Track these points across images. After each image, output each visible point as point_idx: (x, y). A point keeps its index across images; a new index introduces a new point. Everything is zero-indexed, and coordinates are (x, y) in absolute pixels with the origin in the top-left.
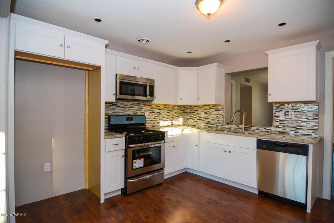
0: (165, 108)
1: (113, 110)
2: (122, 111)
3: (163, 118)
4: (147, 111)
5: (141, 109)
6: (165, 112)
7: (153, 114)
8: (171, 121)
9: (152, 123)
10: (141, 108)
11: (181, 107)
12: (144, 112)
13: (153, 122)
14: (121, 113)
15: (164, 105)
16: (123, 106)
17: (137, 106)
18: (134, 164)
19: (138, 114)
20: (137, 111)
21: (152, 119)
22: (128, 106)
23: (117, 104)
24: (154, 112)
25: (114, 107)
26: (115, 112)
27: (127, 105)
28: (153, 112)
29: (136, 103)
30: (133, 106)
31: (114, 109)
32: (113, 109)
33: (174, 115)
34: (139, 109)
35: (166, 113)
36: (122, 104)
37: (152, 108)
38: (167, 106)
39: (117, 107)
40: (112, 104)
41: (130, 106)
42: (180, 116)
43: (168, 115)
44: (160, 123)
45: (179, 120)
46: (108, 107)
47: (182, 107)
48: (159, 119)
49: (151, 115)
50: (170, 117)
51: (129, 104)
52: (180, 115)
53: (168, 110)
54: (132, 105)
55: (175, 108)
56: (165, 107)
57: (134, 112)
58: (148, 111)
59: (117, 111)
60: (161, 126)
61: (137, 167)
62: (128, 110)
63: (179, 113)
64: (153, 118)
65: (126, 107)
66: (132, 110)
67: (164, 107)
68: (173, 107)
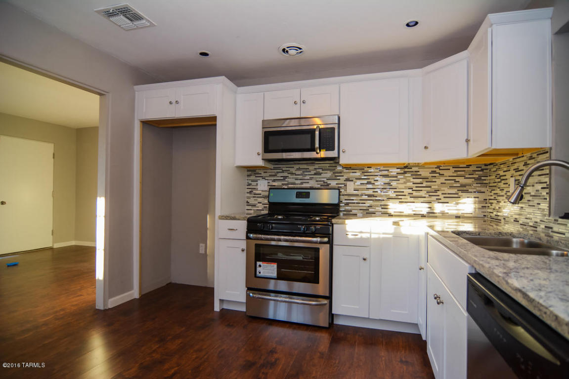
0: (405, 173)
1: (284, 180)
2: (298, 182)
3: (400, 197)
4: (352, 181)
5: (338, 178)
6: (405, 183)
7: (370, 186)
8: (427, 205)
9: (367, 205)
10: (337, 174)
11: (466, 169)
12: (345, 182)
13: (368, 203)
14: (298, 184)
15: (403, 166)
16: (301, 172)
17: (328, 172)
18: (258, 269)
19: (330, 186)
20: (329, 182)
21: (366, 197)
22: (310, 172)
23: (289, 170)
24: (373, 182)
25: (285, 174)
26: (286, 183)
27: (307, 170)
28: (369, 183)
29: (328, 165)
30: (321, 171)
31: (285, 177)
32: (282, 178)
33: (436, 191)
34: (334, 177)
35: (410, 184)
36: (299, 169)
37: (366, 174)
38: (414, 169)
39: (289, 175)
40: (281, 171)
41: (315, 172)
42: (460, 194)
43: (414, 189)
44: (388, 207)
45: (457, 204)
46: (275, 175)
47: (471, 169)
48: (385, 199)
49: (363, 189)
50: (422, 194)
51: (311, 168)
52: (464, 189)
53: (414, 177)
54: (318, 170)
55: (441, 172)
56: (406, 170)
57: (322, 183)
58: (355, 180)
59: (290, 180)
60: (393, 214)
61: (262, 274)
62: (311, 179)
63: (458, 185)
64: (369, 196)
65: (306, 173)
66: (318, 180)
67: (403, 172)
68: (435, 170)
